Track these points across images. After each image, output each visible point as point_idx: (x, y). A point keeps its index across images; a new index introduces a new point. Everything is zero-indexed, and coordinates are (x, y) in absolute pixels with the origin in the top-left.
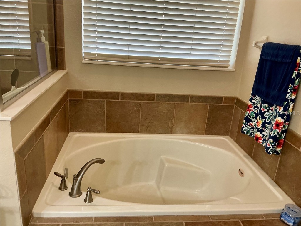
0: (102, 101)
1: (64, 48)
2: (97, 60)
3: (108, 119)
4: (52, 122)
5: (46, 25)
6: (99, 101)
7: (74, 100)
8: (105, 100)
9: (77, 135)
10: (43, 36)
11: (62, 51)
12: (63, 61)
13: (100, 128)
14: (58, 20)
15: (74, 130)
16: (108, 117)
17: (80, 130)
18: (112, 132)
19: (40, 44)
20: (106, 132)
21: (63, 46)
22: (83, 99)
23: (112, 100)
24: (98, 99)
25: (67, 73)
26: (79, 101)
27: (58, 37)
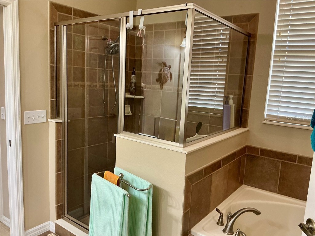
0: (277, 161)
1: (249, 110)
2: (279, 122)
3: (282, 180)
4: (223, 167)
5: (237, 91)
6: (274, 160)
7: (251, 155)
8: (281, 161)
9: (249, 188)
10: (231, 99)
11: (247, 112)
12: (246, 120)
13: (272, 188)
14: (247, 87)
15: (247, 183)
16: (282, 178)
17: (253, 184)
18: (284, 195)
19: (227, 106)
20: (278, 193)
21: (248, 108)
22: (259, 155)
23: (288, 162)
24: (274, 158)
25: (248, 130)
26: (255, 157)
27: (245, 101)
